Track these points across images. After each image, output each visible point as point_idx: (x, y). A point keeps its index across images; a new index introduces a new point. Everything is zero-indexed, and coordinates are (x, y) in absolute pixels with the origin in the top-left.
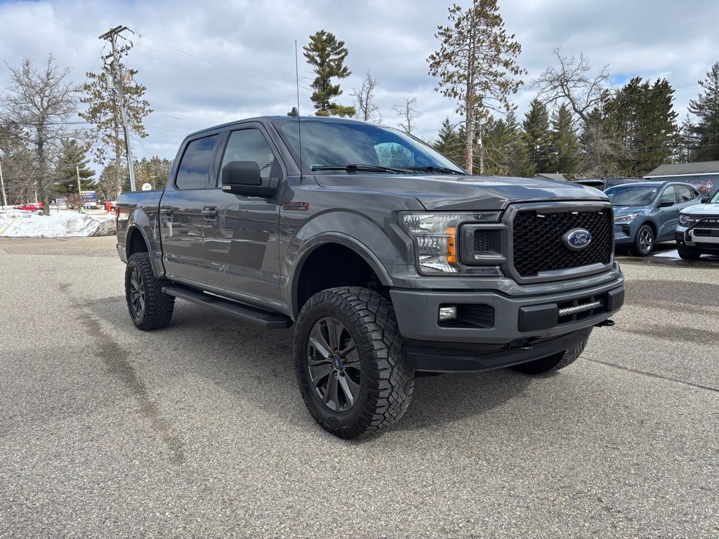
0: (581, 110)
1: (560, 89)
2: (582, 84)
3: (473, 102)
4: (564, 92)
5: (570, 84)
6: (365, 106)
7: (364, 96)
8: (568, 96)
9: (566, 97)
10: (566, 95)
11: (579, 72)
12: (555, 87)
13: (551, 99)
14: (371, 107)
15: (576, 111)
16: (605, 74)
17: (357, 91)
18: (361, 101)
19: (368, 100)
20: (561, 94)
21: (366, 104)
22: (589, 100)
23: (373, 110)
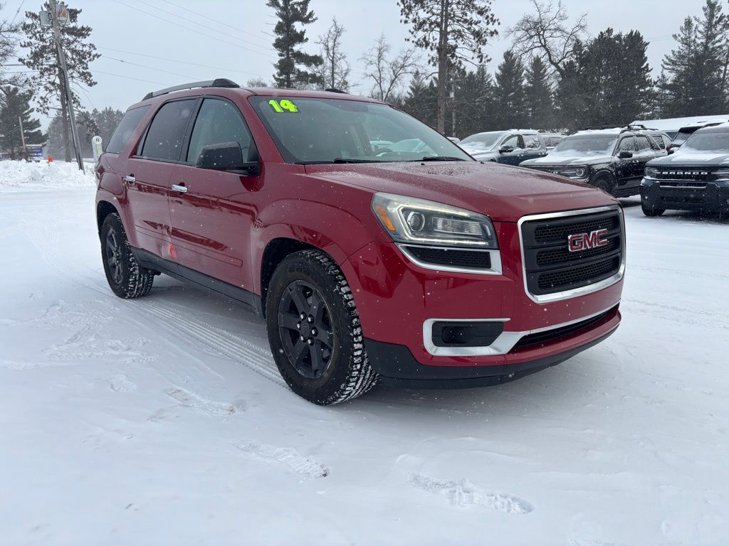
0: (557, 62)
1: (536, 39)
2: (558, 33)
3: (445, 52)
4: (540, 42)
5: (547, 34)
6: (332, 55)
7: (331, 44)
8: (544, 46)
9: (542, 48)
10: (542, 46)
11: (556, 20)
12: (531, 37)
13: (527, 49)
14: (339, 56)
15: (552, 62)
16: (583, 24)
17: (323, 38)
18: (328, 50)
19: (335, 49)
20: (537, 45)
21: (333, 53)
22: (566, 51)
23: (340, 59)
